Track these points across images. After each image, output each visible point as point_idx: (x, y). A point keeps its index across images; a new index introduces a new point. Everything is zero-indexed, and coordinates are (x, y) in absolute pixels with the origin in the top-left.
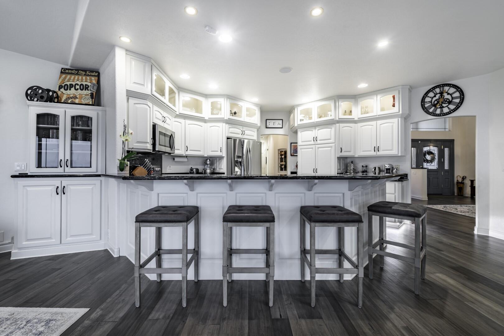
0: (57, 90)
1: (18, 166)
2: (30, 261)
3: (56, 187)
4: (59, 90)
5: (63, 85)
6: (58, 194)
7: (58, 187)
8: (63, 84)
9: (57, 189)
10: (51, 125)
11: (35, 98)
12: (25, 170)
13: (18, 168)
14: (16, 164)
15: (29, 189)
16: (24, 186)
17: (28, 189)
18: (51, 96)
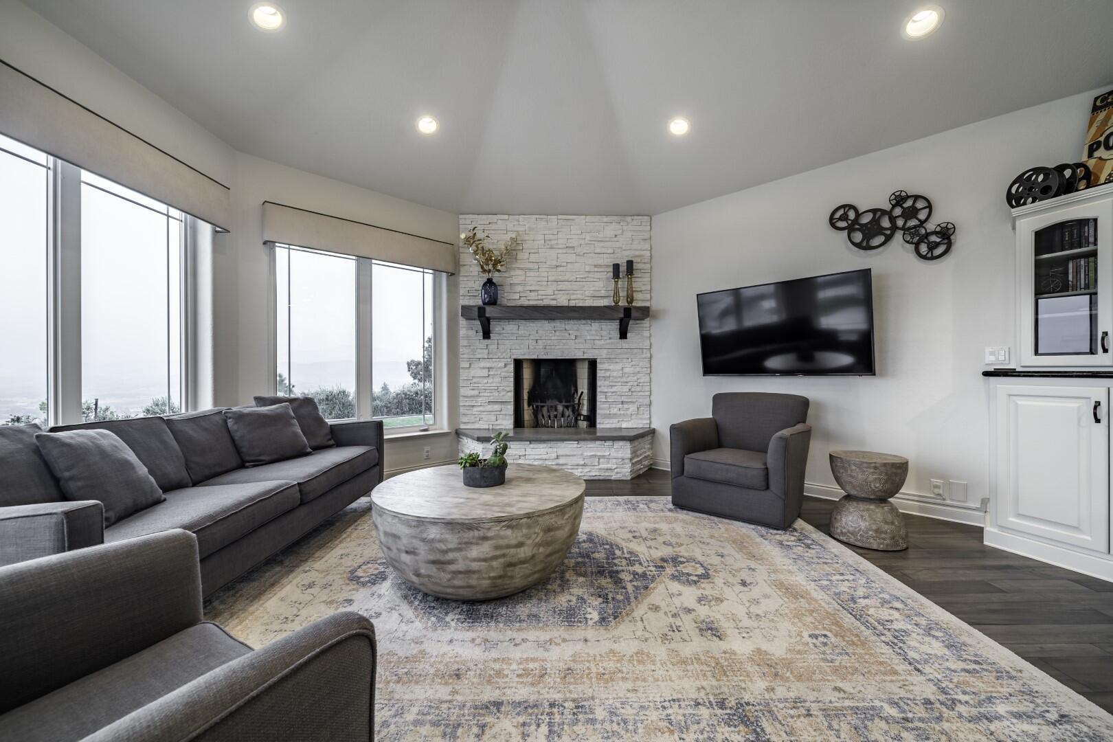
0: (1084, 158)
1: (992, 353)
2: (1028, 563)
3: (1093, 404)
4: (1090, 155)
5: (1102, 139)
6: (1098, 421)
7: (1097, 404)
8: (1101, 136)
9: (1095, 408)
10: (1071, 248)
11: (1029, 198)
12: (1007, 362)
13: (992, 358)
14: (988, 350)
15: (1022, 402)
16: (1010, 395)
17: (1019, 402)
18: (1069, 178)
